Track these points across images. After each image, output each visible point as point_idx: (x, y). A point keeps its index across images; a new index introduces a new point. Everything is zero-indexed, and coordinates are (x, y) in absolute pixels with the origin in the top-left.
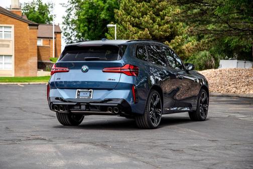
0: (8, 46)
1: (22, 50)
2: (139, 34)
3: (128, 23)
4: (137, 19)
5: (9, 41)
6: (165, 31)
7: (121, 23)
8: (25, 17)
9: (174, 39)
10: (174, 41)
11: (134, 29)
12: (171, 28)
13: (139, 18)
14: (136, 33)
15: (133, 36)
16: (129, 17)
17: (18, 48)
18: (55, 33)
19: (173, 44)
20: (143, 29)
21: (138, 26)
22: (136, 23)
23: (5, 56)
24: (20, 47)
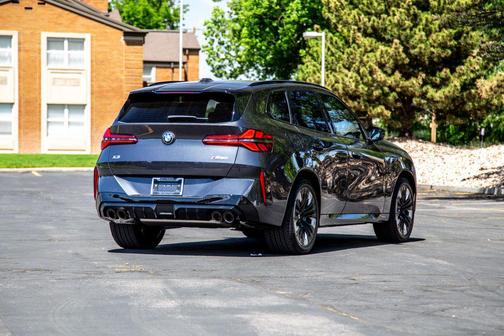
0: (77, 83)
1: (108, 91)
2: (378, 53)
3: (353, 27)
4: (373, 18)
5: (79, 71)
6: (443, 46)
7: (336, 27)
8: (115, 16)
9: (463, 64)
10: (462, 67)
11: (367, 41)
12: (457, 37)
13: (378, 15)
14: (372, 51)
15: (365, 59)
16: (355, 12)
17: (100, 87)
18: (184, 50)
19: (460, 75)
20: (389, 42)
21: (377, 34)
22: (373, 27)
23: (68, 105)
24: (104, 84)
